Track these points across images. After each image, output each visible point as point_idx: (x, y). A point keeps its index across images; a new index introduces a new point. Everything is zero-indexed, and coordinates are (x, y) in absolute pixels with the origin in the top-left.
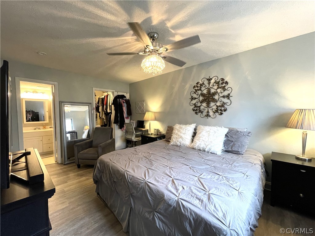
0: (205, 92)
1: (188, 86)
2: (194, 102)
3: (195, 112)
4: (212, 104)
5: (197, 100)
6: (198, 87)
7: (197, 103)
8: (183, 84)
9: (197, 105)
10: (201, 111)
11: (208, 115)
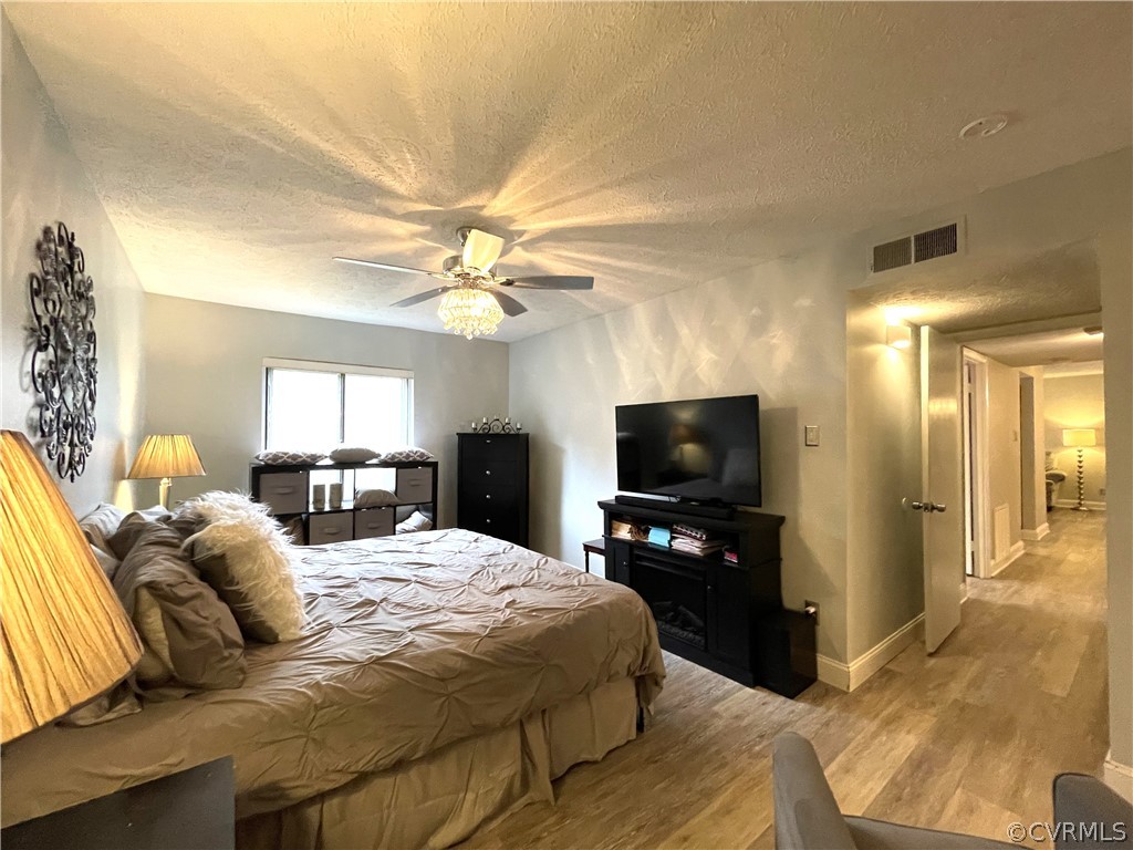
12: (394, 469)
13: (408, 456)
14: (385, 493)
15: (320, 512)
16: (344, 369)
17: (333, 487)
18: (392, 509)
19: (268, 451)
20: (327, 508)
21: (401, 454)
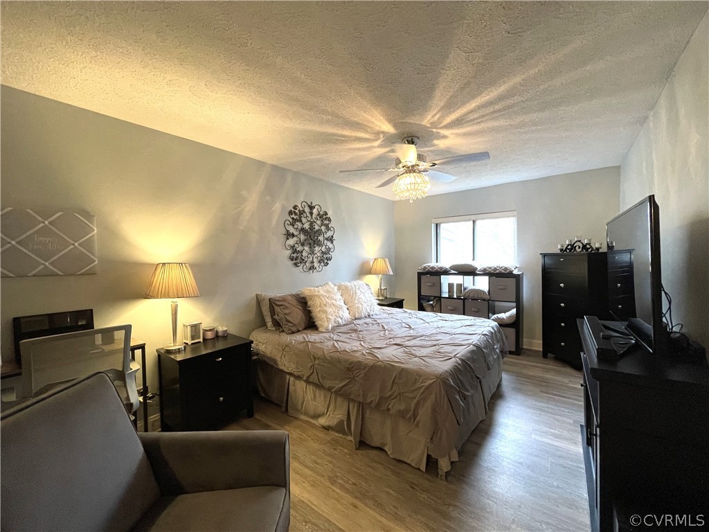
0: (307, 226)
1: (277, 207)
2: (291, 241)
3: (294, 261)
4: (317, 249)
5: (295, 239)
6: (296, 215)
7: (296, 245)
8: (267, 197)
9: (298, 249)
10: (303, 260)
11: (312, 268)
12: (487, 277)
13: (495, 269)
14: (484, 292)
15: (450, 297)
16: (473, 217)
17: (457, 285)
18: (487, 302)
19: (437, 264)
20: (455, 297)
21: (490, 268)
